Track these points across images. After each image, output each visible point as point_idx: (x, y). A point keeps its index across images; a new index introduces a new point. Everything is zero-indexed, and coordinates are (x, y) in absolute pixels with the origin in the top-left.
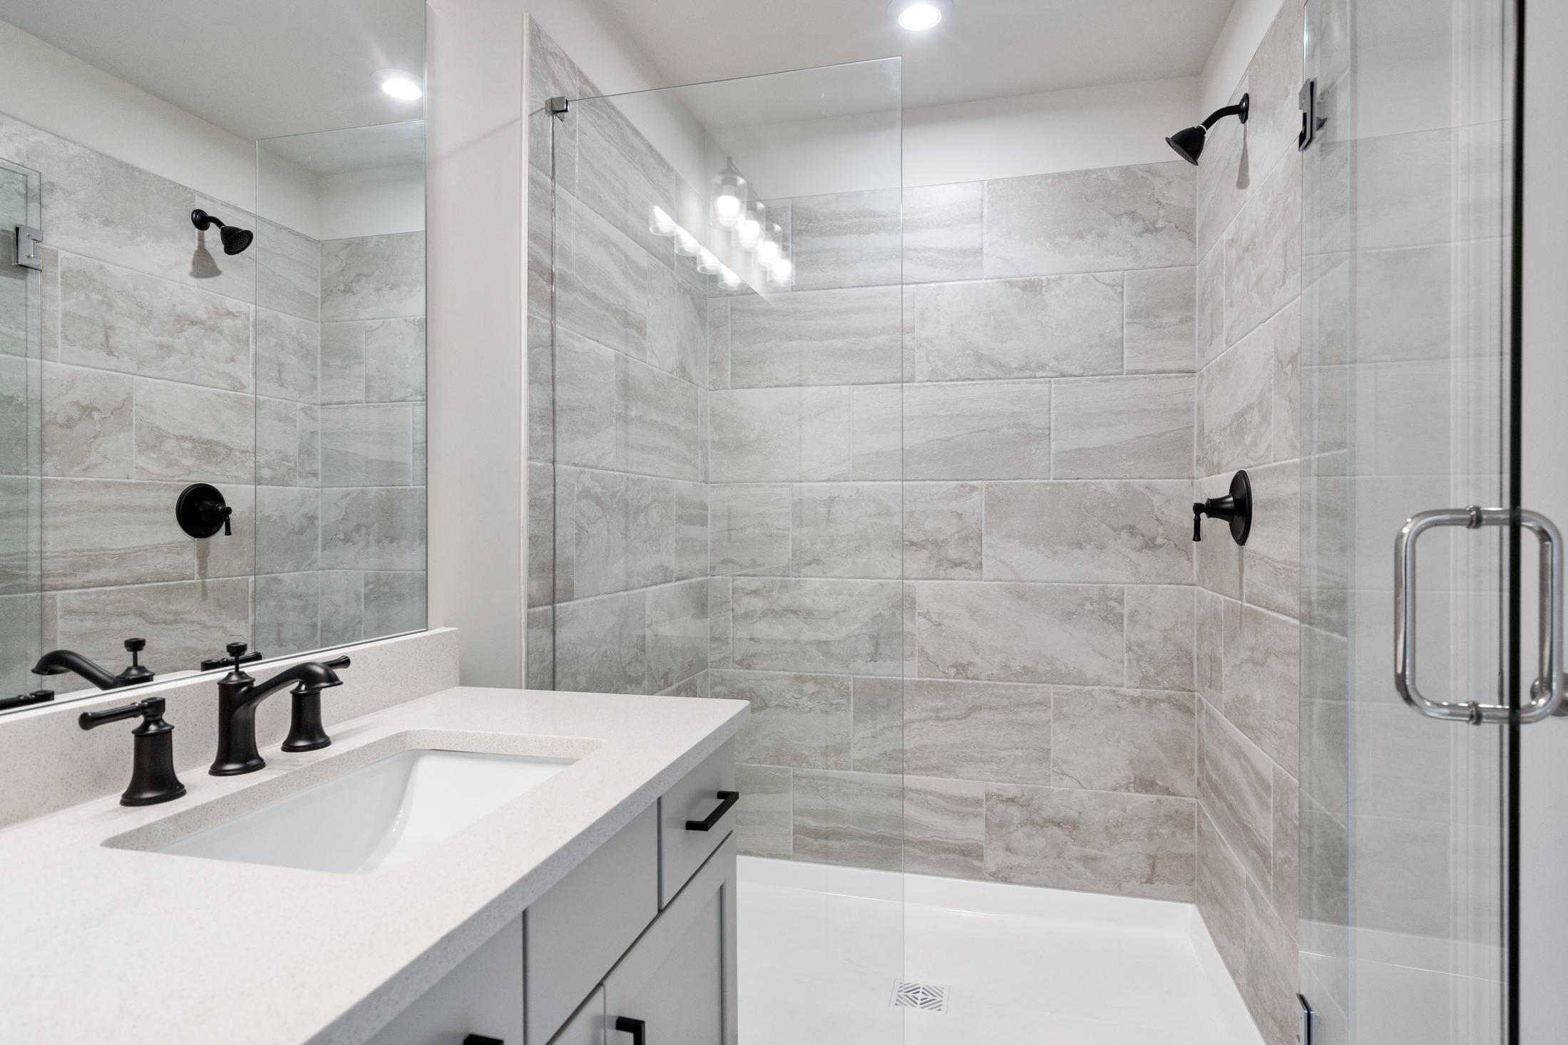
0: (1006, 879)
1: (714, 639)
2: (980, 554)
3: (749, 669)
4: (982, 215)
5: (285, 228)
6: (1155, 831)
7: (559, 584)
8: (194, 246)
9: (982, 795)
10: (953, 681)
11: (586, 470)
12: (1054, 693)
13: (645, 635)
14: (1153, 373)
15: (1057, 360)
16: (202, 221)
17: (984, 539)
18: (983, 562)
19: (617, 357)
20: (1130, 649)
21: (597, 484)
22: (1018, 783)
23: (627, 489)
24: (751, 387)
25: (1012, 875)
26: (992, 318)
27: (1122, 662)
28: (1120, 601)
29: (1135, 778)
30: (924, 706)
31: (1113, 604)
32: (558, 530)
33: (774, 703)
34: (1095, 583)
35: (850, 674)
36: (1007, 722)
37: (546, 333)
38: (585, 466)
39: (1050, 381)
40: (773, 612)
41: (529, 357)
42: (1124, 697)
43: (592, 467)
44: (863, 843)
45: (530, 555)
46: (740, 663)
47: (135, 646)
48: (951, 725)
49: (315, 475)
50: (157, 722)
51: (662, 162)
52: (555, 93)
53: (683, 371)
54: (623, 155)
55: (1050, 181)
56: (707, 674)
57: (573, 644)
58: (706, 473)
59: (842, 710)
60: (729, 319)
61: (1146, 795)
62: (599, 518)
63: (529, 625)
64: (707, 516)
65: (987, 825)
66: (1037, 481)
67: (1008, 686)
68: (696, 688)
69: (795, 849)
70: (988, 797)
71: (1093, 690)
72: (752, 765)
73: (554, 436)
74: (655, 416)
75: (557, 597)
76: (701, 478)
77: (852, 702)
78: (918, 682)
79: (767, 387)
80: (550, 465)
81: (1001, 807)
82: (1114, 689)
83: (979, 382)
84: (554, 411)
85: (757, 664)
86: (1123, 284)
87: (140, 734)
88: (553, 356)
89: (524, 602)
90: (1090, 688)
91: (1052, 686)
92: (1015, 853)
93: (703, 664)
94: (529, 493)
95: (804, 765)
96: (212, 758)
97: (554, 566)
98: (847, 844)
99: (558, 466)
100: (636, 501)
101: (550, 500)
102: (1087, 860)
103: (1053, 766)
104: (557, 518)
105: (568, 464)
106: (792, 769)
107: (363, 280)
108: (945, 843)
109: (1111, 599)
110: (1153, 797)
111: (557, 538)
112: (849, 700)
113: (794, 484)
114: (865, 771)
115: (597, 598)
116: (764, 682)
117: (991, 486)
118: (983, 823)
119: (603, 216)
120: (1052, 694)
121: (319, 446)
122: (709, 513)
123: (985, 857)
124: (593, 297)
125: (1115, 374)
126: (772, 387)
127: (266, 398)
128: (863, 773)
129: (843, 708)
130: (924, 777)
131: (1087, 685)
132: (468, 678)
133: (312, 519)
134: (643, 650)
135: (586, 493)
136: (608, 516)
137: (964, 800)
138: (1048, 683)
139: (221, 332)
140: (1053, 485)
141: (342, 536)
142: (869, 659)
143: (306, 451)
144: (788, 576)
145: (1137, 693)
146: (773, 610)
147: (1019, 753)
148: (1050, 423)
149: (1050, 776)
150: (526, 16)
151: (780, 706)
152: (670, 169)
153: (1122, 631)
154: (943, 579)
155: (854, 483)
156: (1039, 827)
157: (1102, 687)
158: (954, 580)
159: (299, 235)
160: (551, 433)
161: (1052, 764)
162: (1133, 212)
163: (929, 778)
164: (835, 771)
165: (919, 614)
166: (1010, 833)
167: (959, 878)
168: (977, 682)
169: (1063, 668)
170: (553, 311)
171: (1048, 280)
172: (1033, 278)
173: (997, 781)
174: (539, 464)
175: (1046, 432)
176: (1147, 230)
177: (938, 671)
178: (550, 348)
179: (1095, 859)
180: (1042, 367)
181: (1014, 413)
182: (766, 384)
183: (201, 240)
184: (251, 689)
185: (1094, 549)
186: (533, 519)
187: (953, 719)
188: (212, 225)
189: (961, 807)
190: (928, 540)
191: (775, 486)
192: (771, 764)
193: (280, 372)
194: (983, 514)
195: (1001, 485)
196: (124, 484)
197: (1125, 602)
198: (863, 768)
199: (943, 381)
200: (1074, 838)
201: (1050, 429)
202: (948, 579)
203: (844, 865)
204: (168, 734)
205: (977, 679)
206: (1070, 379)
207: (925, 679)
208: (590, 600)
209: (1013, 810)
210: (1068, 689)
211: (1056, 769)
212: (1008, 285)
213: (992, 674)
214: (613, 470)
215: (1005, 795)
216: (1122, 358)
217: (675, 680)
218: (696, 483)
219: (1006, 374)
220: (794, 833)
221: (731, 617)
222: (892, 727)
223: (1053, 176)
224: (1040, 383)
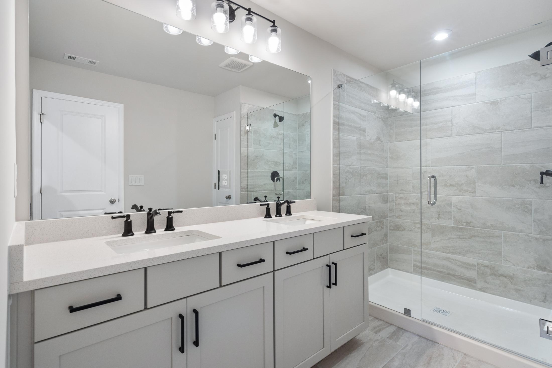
0: (485, 291)
1: (390, 210)
2: (475, 188)
3: (400, 219)
4: (475, 83)
5: (291, 114)
6: (546, 285)
7: (341, 192)
8: (274, 121)
9: (476, 263)
10: (465, 227)
11: (348, 166)
12: (503, 234)
13: (366, 206)
14: (545, 127)
15: (504, 126)
16: (275, 116)
17: (476, 184)
18: (476, 191)
19: (357, 139)
20: (535, 221)
21: (351, 169)
22: (489, 261)
23: (360, 170)
24: (400, 141)
25: (487, 290)
26: (479, 114)
27: (531, 225)
28: (531, 205)
29: (537, 265)
30: (455, 234)
31: (528, 206)
32: (340, 180)
33: (407, 229)
34: (520, 199)
35: (430, 222)
36: (485, 241)
37: (337, 137)
38: (348, 165)
39: (501, 133)
40: (407, 204)
41: (333, 143)
42: (532, 237)
43: (350, 165)
44: (434, 272)
45: (333, 185)
46: (397, 217)
47: (266, 197)
48: (464, 240)
49: (297, 168)
50: (269, 207)
51: (371, 87)
52: (339, 83)
53: (379, 139)
54: (359, 90)
55: (501, 68)
56: (388, 219)
57: (345, 206)
58: (387, 165)
59: (428, 233)
60: (394, 123)
61: (542, 272)
62: (351, 177)
63: (333, 200)
64: (388, 177)
65: (478, 273)
66: (497, 165)
67: (486, 230)
68: (384, 223)
69: (413, 271)
70: (478, 264)
71: (519, 234)
72: (401, 246)
73: (339, 159)
74: (369, 152)
75: (340, 195)
76: (385, 167)
77: (431, 231)
78: (453, 226)
79: (405, 141)
80: (338, 165)
81: (483, 268)
82: (528, 234)
83: (474, 135)
84: (339, 154)
85: (402, 218)
86: (531, 98)
87: (267, 208)
88: (339, 141)
89: (332, 195)
90: (518, 233)
91: (502, 231)
92: (488, 284)
93: (386, 217)
94: (333, 172)
95: (416, 247)
96: (275, 214)
97: (339, 188)
98: (429, 272)
99: (340, 166)
100: (363, 173)
101: (338, 173)
102: (517, 290)
103: (503, 257)
104: (340, 177)
105: (343, 165)
106: (412, 248)
107: (306, 122)
108: (463, 277)
109: (526, 204)
110: (545, 273)
111: (340, 182)
112: (430, 230)
113: (413, 168)
114: (435, 251)
115: (351, 196)
116: (404, 223)
117: (479, 167)
118: (476, 272)
119: (352, 106)
120: (502, 234)
121: (297, 162)
122: (389, 176)
123: (477, 283)
124: (350, 126)
125: (528, 128)
126: (406, 141)
127: (287, 152)
128: (434, 252)
129: (429, 232)
130: (455, 256)
131: (517, 232)
132: (318, 209)
133: (296, 178)
134: (365, 210)
135: (348, 171)
136: (354, 177)
137: (469, 264)
138: (501, 230)
139: (279, 139)
140: (502, 166)
141: (302, 182)
142: (436, 219)
143: (295, 163)
144: (411, 194)
145: (538, 236)
146: (407, 203)
147: (489, 252)
148: (501, 146)
149: (502, 260)
150: (332, 70)
151: (409, 230)
152: (374, 88)
153: (531, 215)
154: (461, 196)
155: (431, 167)
156: (497, 277)
157: (523, 233)
158: (466, 196)
159: (294, 114)
160: (338, 158)
161: (502, 257)
162: (536, 73)
163: (457, 256)
164: (426, 250)
165: (453, 206)
166: (486, 277)
167: (468, 288)
168: (474, 228)
169: (507, 226)
170: (339, 131)
171: (501, 100)
172: (494, 100)
173: (481, 260)
174: (335, 165)
175: (500, 149)
176: (542, 78)
177: (460, 224)
178: (338, 140)
179: (519, 290)
180: (498, 128)
181: (487, 144)
182: (405, 140)
183: (275, 120)
184: (280, 204)
185: (519, 187)
186: (334, 177)
187: (465, 239)
188: (277, 116)
189: (468, 266)
190: (456, 184)
191: (408, 168)
192: (406, 246)
193: (290, 145)
194: (476, 176)
195: (482, 167)
196: (262, 171)
197: (533, 205)
198: (435, 250)
199: (461, 135)
200: (511, 282)
201: (501, 148)
202: (463, 196)
203: (428, 278)
204: (270, 208)
205: (474, 227)
206: (509, 131)
207: (456, 226)
208: (349, 196)
209: (487, 270)
210: (509, 233)
211: (504, 259)
212: (485, 103)
213: (479, 226)
214: (356, 166)
215: (484, 264)
216: (531, 123)
217: (376, 219)
218: (384, 168)
219: (484, 131)
220: (413, 266)
221: (395, 205)
222: (444, 239)
223: (503, 66)
224: (498, 133)
